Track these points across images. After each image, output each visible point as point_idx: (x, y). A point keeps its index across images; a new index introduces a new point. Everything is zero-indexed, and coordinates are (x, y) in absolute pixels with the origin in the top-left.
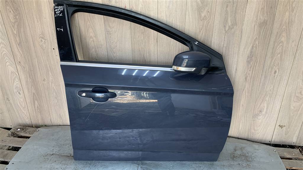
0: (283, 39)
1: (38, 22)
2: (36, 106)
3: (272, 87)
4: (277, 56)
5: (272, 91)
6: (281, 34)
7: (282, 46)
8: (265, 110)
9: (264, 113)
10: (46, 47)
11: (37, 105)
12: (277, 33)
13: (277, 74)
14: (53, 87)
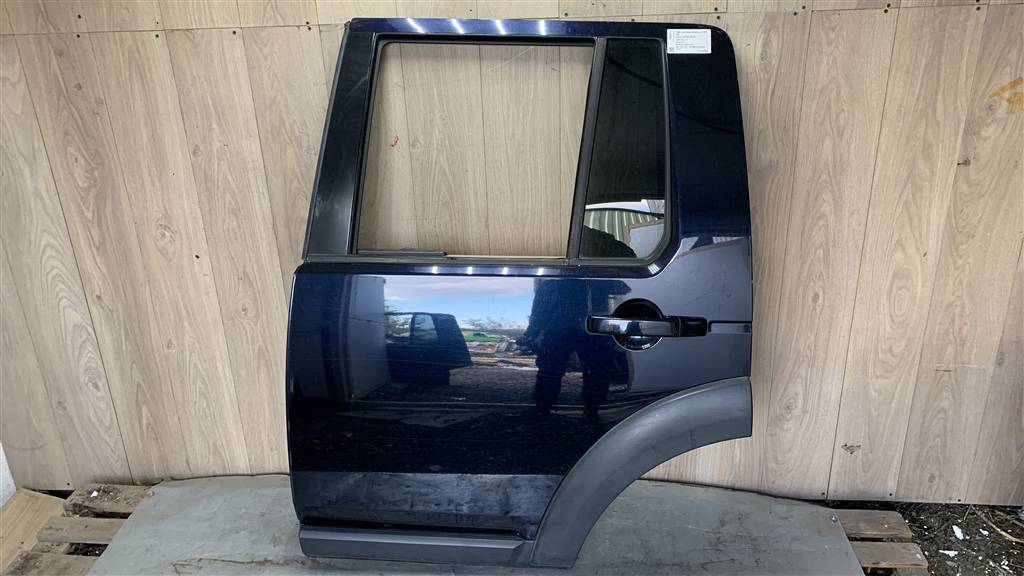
0: (825, 208)
1: (154, 186)
2: (144, 422)
3: (812, 338)
4: (815, 253)
5: (813, 348)
6: (818, 195)
7: (826, 227)
8: (800, 405)
9: (797, 411)
10: (174, 253)
11: (147, 419)
12: (808, 192)
13: (820, 302)
14: (195, 365)
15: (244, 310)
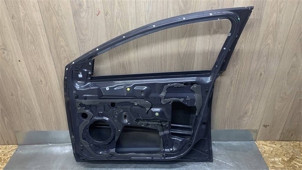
0: (269, 41)
2: (6, 122)
4: (263, 59)
5: (257, 93)
6: (267, 36)
7: (269, 48)
8: (250, 112)
10: (9, 59)
12: (264, 35)
13: (262, 76)
14: (23, 102)
15: (41, 81)
